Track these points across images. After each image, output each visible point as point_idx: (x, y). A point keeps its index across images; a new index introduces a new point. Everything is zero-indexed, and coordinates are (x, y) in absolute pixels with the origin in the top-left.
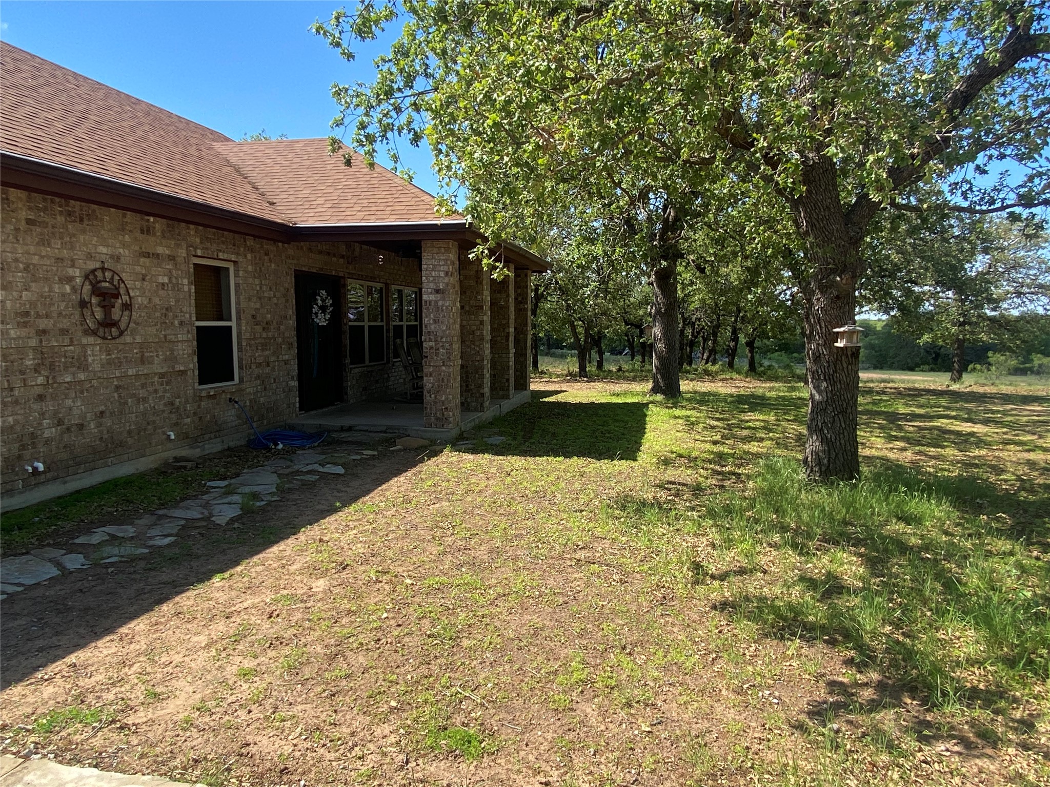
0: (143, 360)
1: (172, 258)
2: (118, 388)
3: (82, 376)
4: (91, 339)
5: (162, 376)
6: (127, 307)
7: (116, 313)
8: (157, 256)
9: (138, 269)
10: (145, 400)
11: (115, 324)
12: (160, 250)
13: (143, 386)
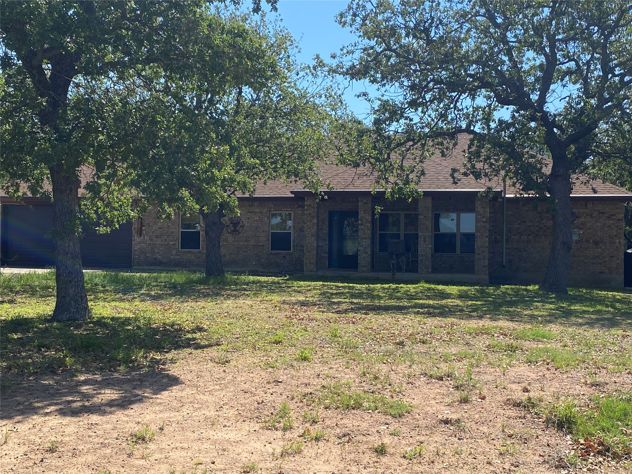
0: (246, 241)
1: (261, 212)
2: (237, 248)
3: (226, 243)
4: (229, 235)
5: (253, 246)
6: (242, 227)
7: (238, 228)
8: (255, 212)
9: (247, 216)
10: (246, 252)
11: (238, 231)
12: (256, 210)
13: (246, 248)
